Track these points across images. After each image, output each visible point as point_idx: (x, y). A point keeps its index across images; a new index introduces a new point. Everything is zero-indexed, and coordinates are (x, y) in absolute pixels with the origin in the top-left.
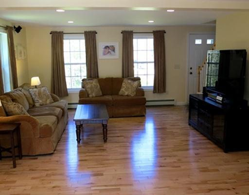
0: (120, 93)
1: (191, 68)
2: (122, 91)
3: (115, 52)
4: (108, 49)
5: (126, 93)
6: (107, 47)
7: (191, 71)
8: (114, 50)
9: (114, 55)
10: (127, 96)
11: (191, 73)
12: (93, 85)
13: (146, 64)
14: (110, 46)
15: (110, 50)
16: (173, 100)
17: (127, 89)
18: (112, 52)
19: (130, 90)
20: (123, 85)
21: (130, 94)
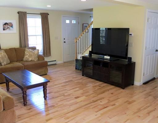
0: (25, 59)
1: (64, 39)
2: (26, 58)
3: (13, 28)
4: (7, 25)
5: (30, 59)
6: (6, 24)
7: (64, 41)
8: (12, 26)
9: (13, 30)
10: (31, 61)
11: (65, 42)
12: (2, 55)
13: (35, 37)
14: (9, 23)
15: (9, 26)
16: (56, 61)
17: (30, 56)
18: (11, 28)
19: (33, 56)
20: (25, 53)
21: (33, 59)
